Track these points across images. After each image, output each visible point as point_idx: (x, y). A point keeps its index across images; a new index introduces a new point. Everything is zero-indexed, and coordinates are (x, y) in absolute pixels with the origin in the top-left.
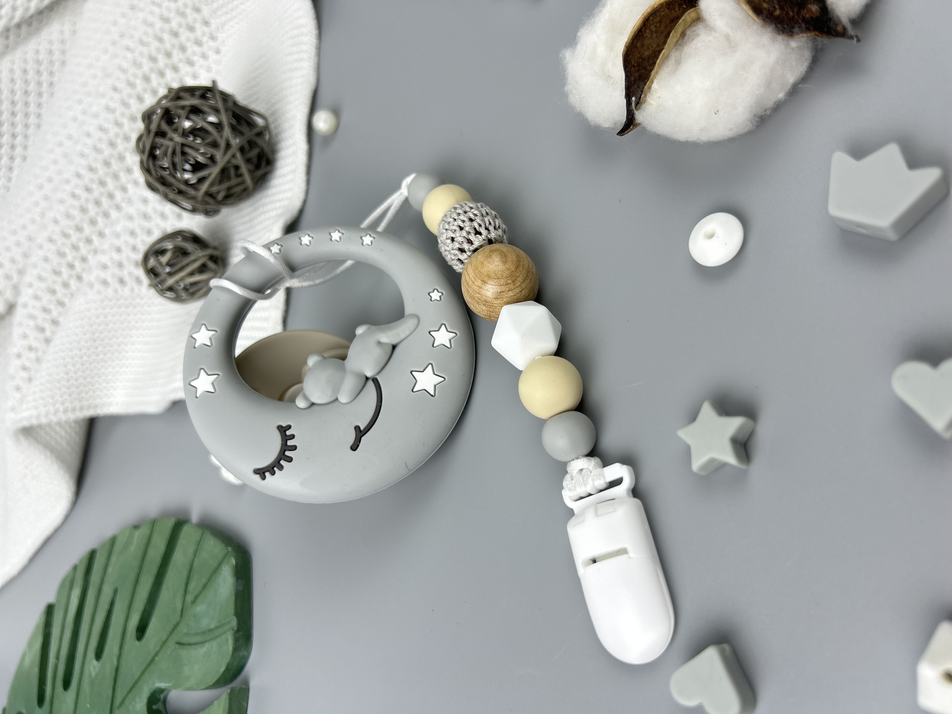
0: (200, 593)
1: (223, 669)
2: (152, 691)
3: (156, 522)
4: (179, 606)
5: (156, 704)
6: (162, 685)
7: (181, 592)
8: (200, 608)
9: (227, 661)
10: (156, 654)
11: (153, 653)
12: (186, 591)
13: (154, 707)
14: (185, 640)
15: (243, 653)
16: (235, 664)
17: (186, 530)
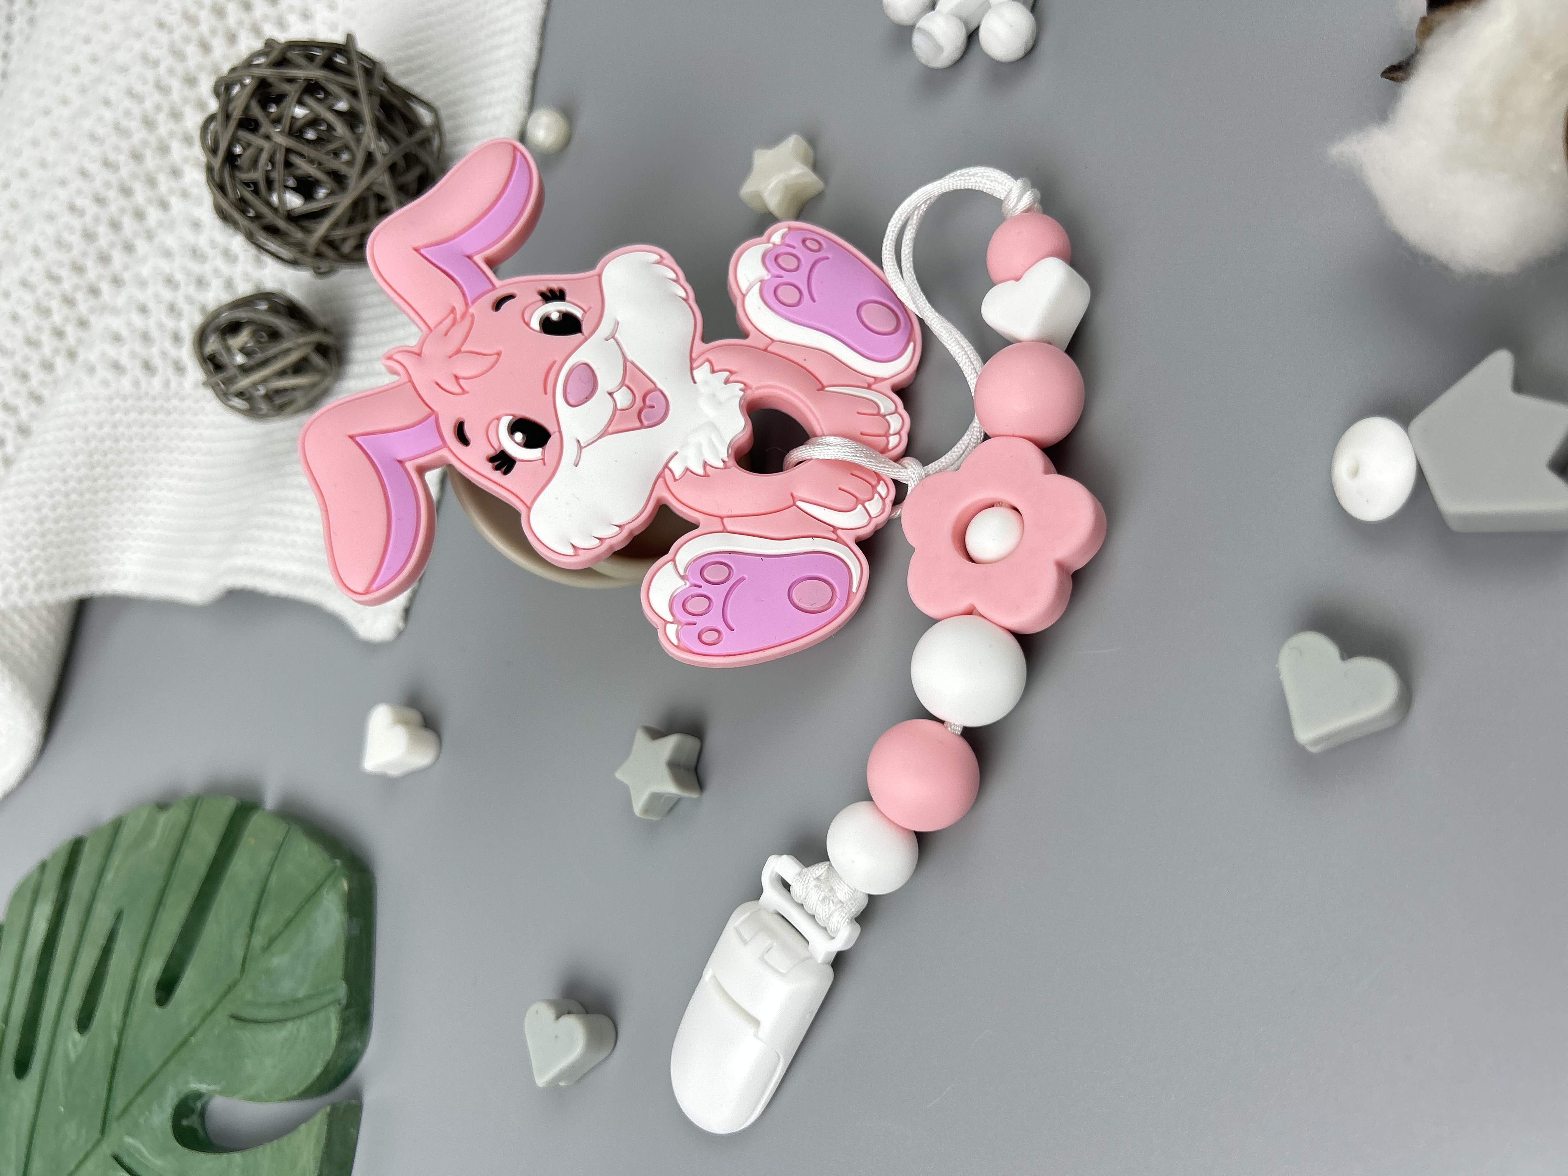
0: (280, 934)
1: (318, 1071)
2: (182, 1095)
3: (199, 802)
4: (239, 953)
5: (187, 1117)
6: (203, 1087)
7: (244, 929)
8: (278, 960)
9: (328, 1058)
10: (192, 1033)
11: (187, 1031)
12: (252, 928)
13: (185, 1123)
14: (246, 1013)
15: (356, 1044)
16: (340, 1062)
17: (256, 821)
